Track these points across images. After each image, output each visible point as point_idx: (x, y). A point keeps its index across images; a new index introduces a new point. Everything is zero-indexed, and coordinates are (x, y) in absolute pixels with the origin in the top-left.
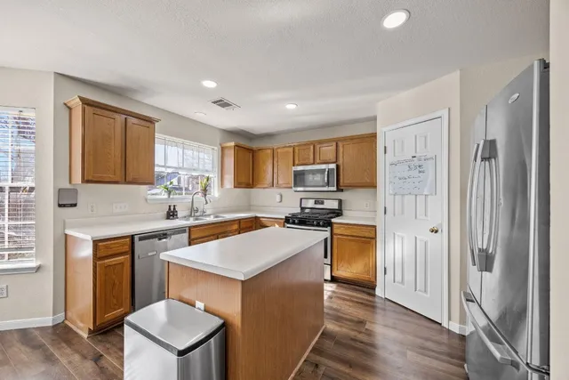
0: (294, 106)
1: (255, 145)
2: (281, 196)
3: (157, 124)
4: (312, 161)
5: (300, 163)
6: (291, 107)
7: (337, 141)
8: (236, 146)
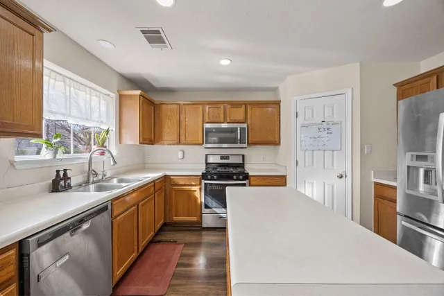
0: (228, 62)
1: (157, 98)
2: (184, 152)
3: (46, 35)
4: (222, 121)
5: (210, 121)
6: (225, 62)
7: (246, 104)
8: (141, 95)
